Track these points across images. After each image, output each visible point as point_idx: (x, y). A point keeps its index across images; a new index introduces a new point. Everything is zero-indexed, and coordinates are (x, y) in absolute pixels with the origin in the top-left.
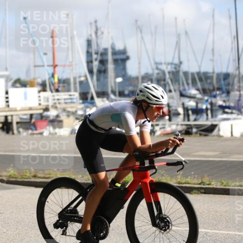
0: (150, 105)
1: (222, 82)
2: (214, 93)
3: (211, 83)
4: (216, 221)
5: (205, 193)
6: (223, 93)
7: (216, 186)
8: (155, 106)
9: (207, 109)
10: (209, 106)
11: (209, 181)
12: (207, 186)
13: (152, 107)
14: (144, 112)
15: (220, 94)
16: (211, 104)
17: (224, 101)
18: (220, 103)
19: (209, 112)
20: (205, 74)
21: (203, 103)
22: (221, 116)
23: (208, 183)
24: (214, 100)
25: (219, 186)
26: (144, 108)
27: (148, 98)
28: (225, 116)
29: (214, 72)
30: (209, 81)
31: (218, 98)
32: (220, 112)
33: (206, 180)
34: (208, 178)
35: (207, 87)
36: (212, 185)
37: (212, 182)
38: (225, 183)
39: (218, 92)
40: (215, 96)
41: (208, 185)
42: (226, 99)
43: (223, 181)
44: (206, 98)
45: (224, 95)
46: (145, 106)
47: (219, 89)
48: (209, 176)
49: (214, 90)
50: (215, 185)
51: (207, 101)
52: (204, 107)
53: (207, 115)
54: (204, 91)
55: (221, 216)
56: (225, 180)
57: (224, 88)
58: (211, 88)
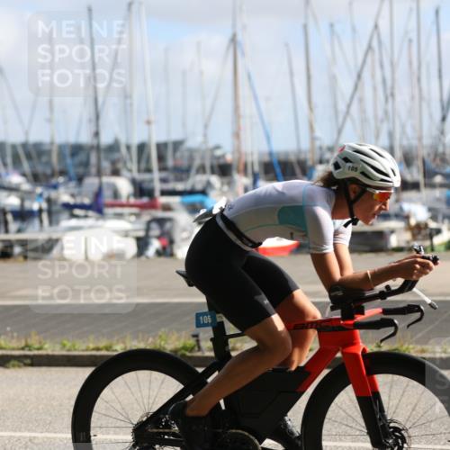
0: (368, 189)
1: (69, 161)
2: (54, 181)
3: (49, 163)
4: (50, 415)
5: (32, 365)
6: (70, 179)
7: (53, 351)
8: (377, 192)
9: (40, 211)
10: (44, 206)
11: (40, 343)
12: (36, 352)
13: (372, 194)
14: (351, 204)
15: (65, 183)
16: (49, 201)
17: (73, 196)
18: (66, 198)
19: (45, 216)
20: (37, 146)
21: (33, 200)
22: (66, 223)
23: (37, 346)
24: (53, 194)
25: (58, 351)
26: (352, 196)
27: (363, 173)
28: (74, 222)
29: (52, 143)
30: (44, 159)
31: (62, 190)
32: (66, 214)
33: (34, 341)
34: (37, 338)
35: (40, 169)
36: (46, 349)
37: (45, 343)
38: (68, 345)
39: (61, 179)
40: (55, 187)
41: (38, 349)
42: (75, 191)
43: (65, 342)
44: (39, 190)
45: (72, 184)
46: (354, 192)
47: (62, 173)
48: (38, 333)
49: (53, 175)
50: (51, 349)
51: (41, 195)
52: (35, 207)
53: (41, 221)
54: (36, 178)
55: (61, 405)
56: (68, 340)
57: (72, 171)
58: (49, 171)
